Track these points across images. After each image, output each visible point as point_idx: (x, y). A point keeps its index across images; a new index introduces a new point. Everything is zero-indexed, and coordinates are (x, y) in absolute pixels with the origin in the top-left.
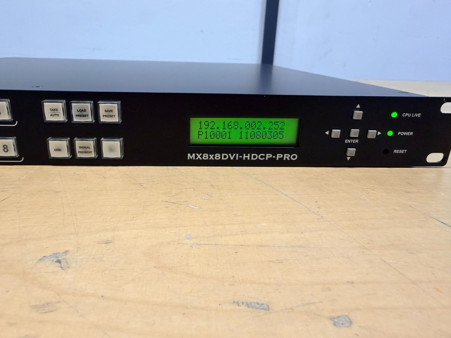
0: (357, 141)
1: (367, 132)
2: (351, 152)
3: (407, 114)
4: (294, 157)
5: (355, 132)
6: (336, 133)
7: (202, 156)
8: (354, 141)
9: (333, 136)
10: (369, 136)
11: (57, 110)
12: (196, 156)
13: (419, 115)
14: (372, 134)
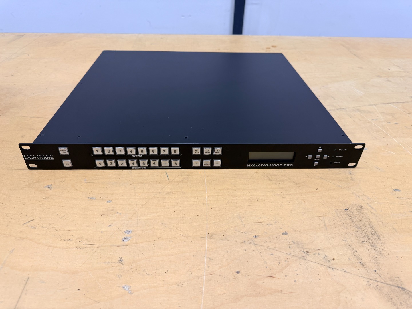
0: (319, 159)
1: (323, 156)
2: (316, 163)
3: (340, 150)
4: (291, 165)
5: (318, 156)
6: (310, 157)
7: (253, 165)
8: (317, 159)
9: (309, 158)
10: (324, 158)
11: (198, 150)
12: (251, 165)
13: (346, 150)
14: (325, 157)
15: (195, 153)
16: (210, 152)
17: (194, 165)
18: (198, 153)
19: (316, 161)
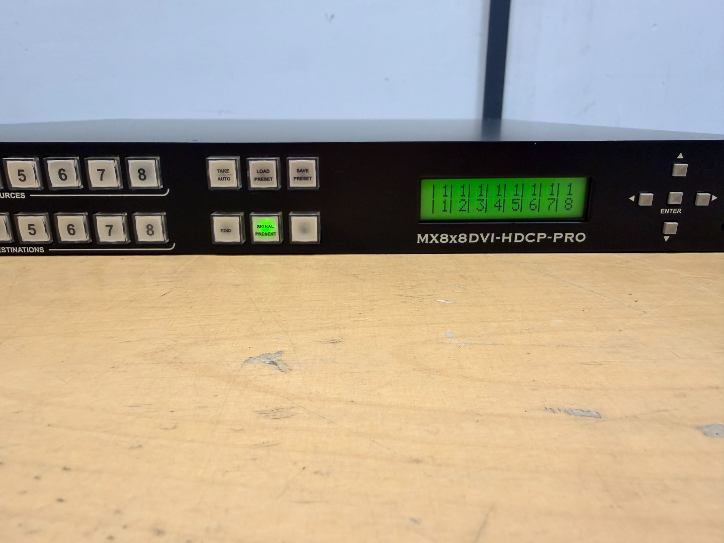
0: (679, 211)
1: (695, 196)
2: (671, 228)
4: (581, 237)
5: (675, 197)
6: (646, 198)
7: (438, 238)
8: (674, 211)
9: (641, 203)
10: (699, 203)
11: (227, 171)
12: (430, 238)
14: (703, 199)
15: (219, 179)
16: (271, 178)
17: (219, 237)
18: (229, 179)
19: (671, 218)
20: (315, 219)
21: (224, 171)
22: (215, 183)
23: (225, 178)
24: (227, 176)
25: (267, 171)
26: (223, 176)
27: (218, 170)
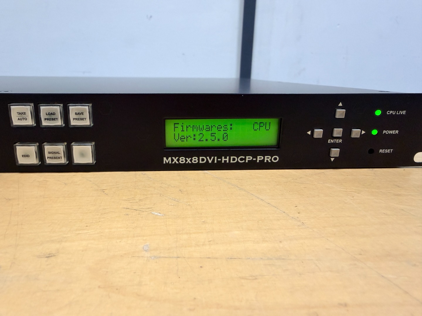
0: (341, 141)
1: (351, 131)
2: (335, 152)
3: (391, 112)
4: (275, 159)
5: (338, 132)
6: (318, 133)
8: (337, 141)
9: (315, 136)
10: (353, 136)
11: (25, 113)
12: (172, 160)
13: (404, 112)
14: (356, 133)
15: (19, 119)
16: (57, 119)
17: (22, 161)
18: (26, 119)
19: (335, 146)
20: (90, 147)
21: (22, 113)
22: (16, 122)
23: (23, 118)
24: (25, 117)
25: (53, 114)
26: (21, 117)
27: (18, 113)
